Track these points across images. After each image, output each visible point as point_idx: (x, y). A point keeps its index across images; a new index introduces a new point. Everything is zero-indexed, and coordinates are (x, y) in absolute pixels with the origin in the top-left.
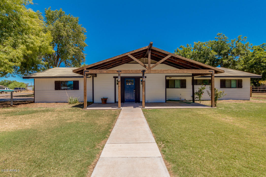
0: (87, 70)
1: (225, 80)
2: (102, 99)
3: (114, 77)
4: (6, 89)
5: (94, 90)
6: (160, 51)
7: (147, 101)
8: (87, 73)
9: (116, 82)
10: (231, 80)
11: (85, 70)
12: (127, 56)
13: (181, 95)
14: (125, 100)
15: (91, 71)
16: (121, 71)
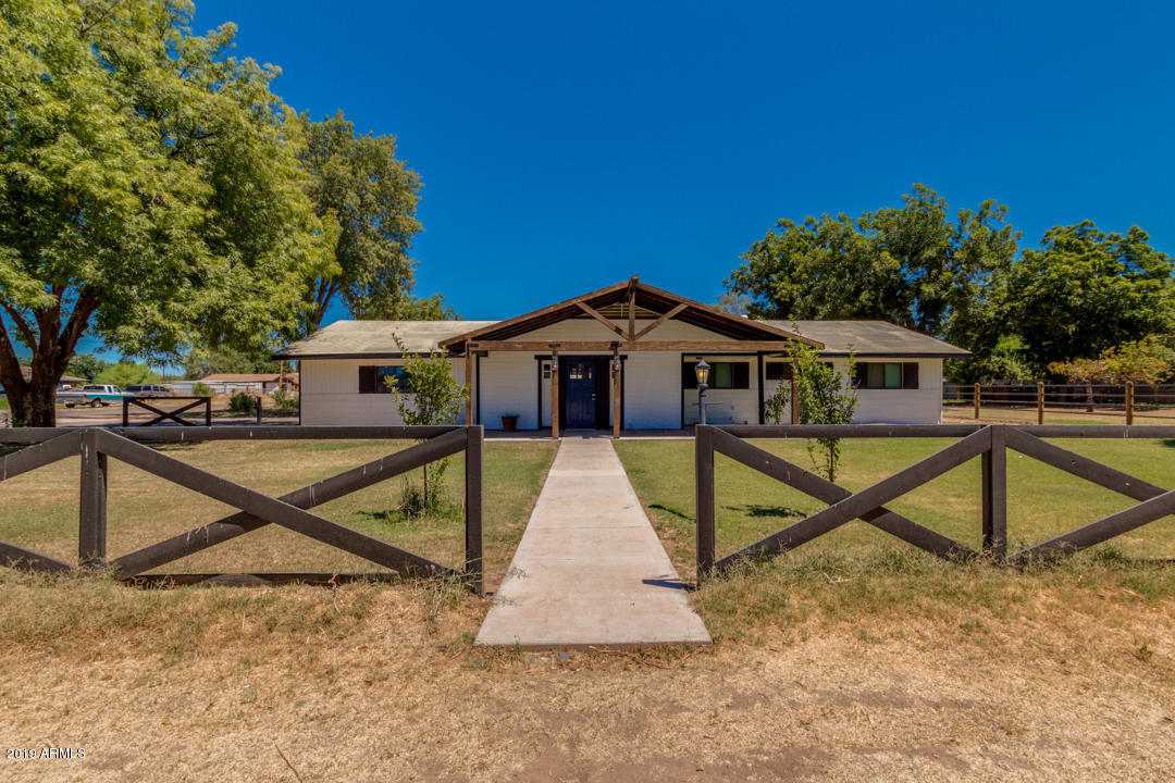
0: (474, 342)
1: (866, 364)
2: (503, 418)
3: (537, 357)
4: (106, 389)
5: (481, 394)
6: (660, 294)
7: (630, 424)
8: (474, 349)
9: (543, 371)
10: (884, 364)
11: (470, 341)
12: (575, 305)
13: (732, 408)
14: (568, 421)
15: (482, 345)
16: (559, 345)
